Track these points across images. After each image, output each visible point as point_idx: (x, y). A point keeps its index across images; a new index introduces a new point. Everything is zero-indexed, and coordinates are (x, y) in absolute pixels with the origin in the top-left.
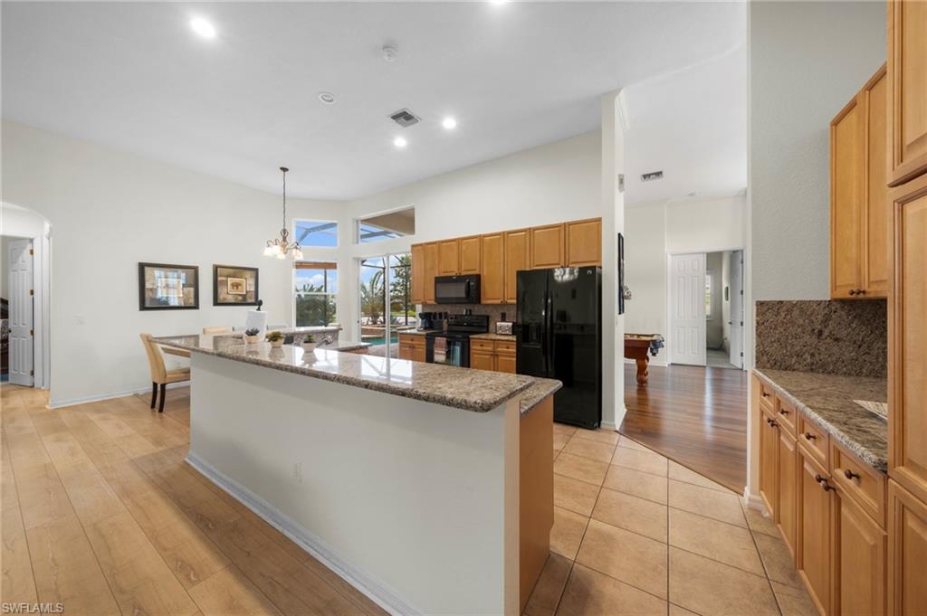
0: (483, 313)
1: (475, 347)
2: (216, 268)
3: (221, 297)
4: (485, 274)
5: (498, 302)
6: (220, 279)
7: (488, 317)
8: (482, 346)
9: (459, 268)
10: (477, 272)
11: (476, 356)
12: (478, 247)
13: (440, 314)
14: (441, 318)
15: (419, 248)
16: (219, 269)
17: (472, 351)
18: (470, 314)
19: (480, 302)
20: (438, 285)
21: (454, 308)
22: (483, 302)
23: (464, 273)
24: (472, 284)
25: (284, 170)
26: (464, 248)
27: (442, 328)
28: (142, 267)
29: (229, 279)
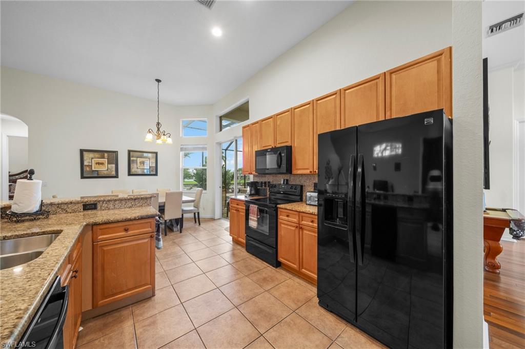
0: (298, 183)
1: (282, 217)
2: (129, 152)
3: (134, 170)
4: (296, 145)
5: (308, 172)
6: (132, 159)
7: (302, 186)
8: (288, 216)
9: (275, 141)
10: (288, 144)
11: (282, 225)
12: (290, 120)
13: (265, 183)
14: (265, 186)
15: (248, 128)
16: (131, 153)
17: (279, 221)
18: (287, 183)
19: (291, 173)
20: (257, 158)
21: (275, 178)
22: (294, 172)
23: (278, 146)
24: (283, 155)
25: (158, 81)
26: (278, 123)
27: (266, 195)
28: (82, 151)
29: (138, 159)
